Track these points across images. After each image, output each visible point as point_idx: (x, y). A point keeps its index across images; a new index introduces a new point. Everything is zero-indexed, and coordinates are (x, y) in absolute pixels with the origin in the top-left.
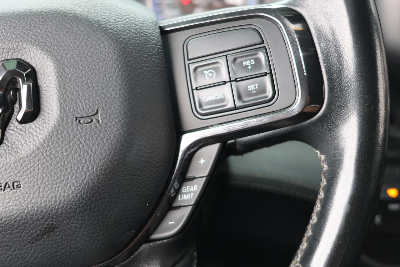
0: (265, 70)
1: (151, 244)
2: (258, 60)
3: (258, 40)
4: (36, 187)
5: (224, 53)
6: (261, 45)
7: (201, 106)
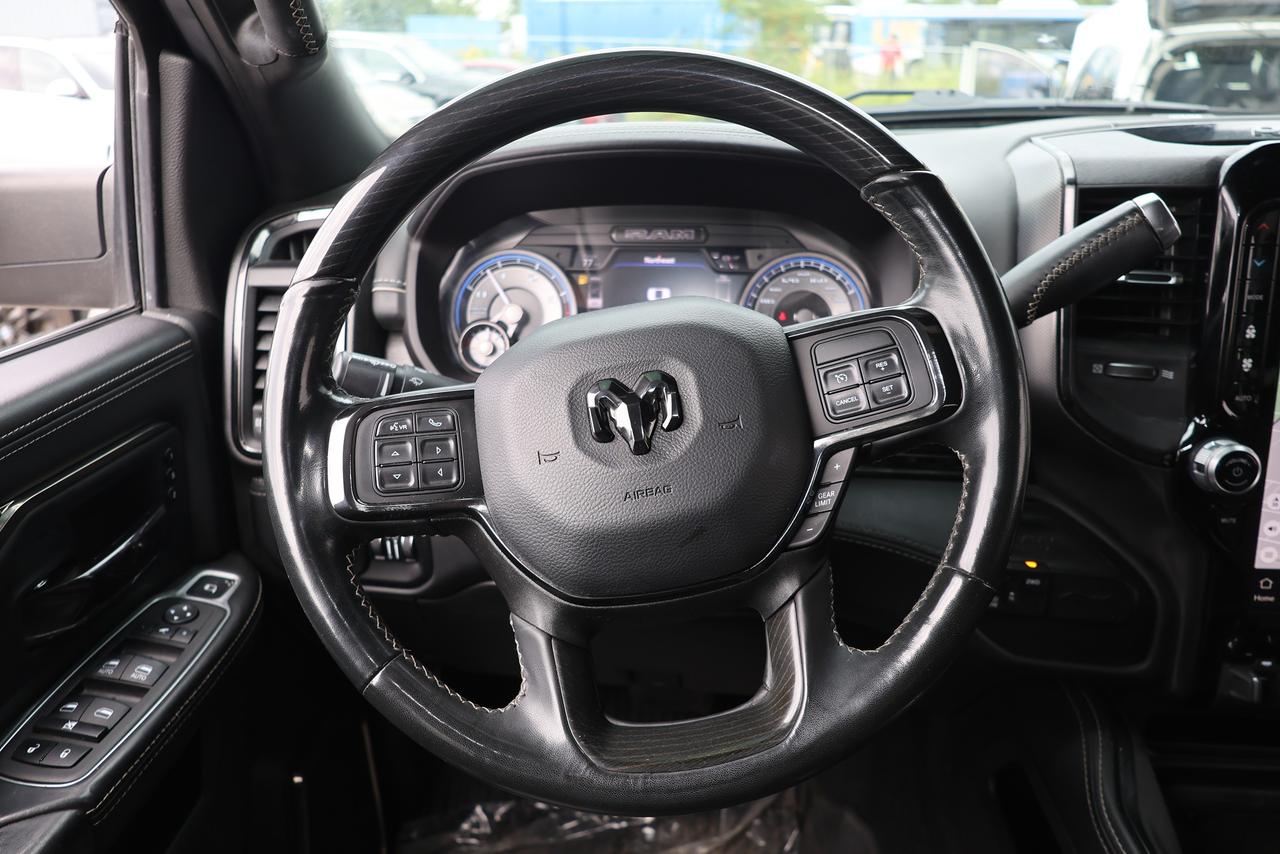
0: (899, 371)
1: (789, 553)
2: (891, 362)
3: (890, 342)
4: (686, 491)
5: (855, 356)
6: (892, 347)
7: (834, 411)
